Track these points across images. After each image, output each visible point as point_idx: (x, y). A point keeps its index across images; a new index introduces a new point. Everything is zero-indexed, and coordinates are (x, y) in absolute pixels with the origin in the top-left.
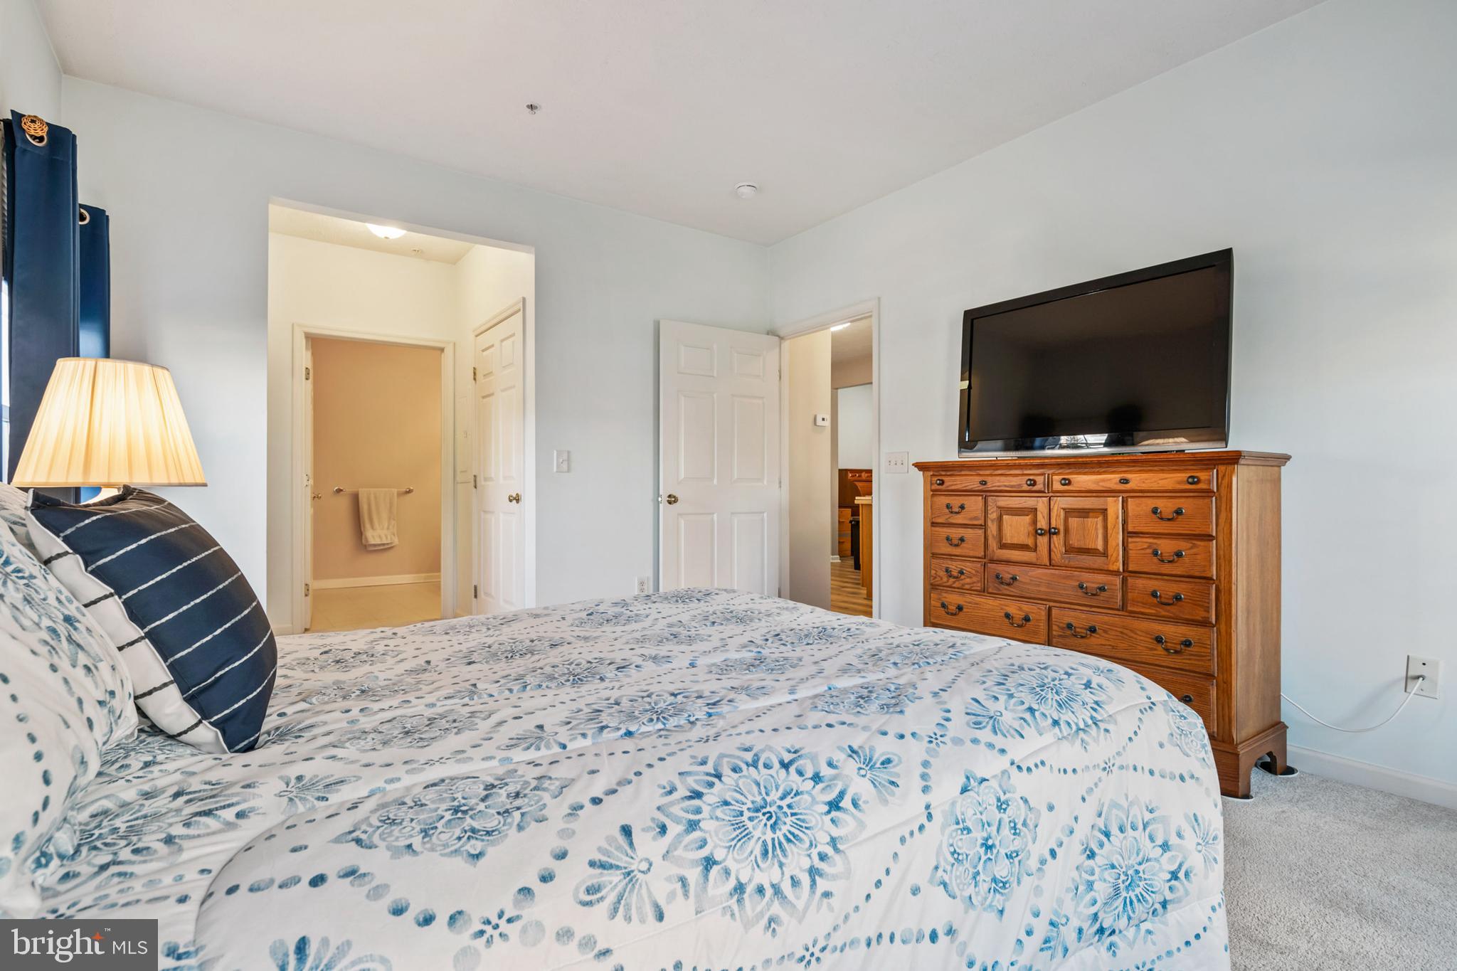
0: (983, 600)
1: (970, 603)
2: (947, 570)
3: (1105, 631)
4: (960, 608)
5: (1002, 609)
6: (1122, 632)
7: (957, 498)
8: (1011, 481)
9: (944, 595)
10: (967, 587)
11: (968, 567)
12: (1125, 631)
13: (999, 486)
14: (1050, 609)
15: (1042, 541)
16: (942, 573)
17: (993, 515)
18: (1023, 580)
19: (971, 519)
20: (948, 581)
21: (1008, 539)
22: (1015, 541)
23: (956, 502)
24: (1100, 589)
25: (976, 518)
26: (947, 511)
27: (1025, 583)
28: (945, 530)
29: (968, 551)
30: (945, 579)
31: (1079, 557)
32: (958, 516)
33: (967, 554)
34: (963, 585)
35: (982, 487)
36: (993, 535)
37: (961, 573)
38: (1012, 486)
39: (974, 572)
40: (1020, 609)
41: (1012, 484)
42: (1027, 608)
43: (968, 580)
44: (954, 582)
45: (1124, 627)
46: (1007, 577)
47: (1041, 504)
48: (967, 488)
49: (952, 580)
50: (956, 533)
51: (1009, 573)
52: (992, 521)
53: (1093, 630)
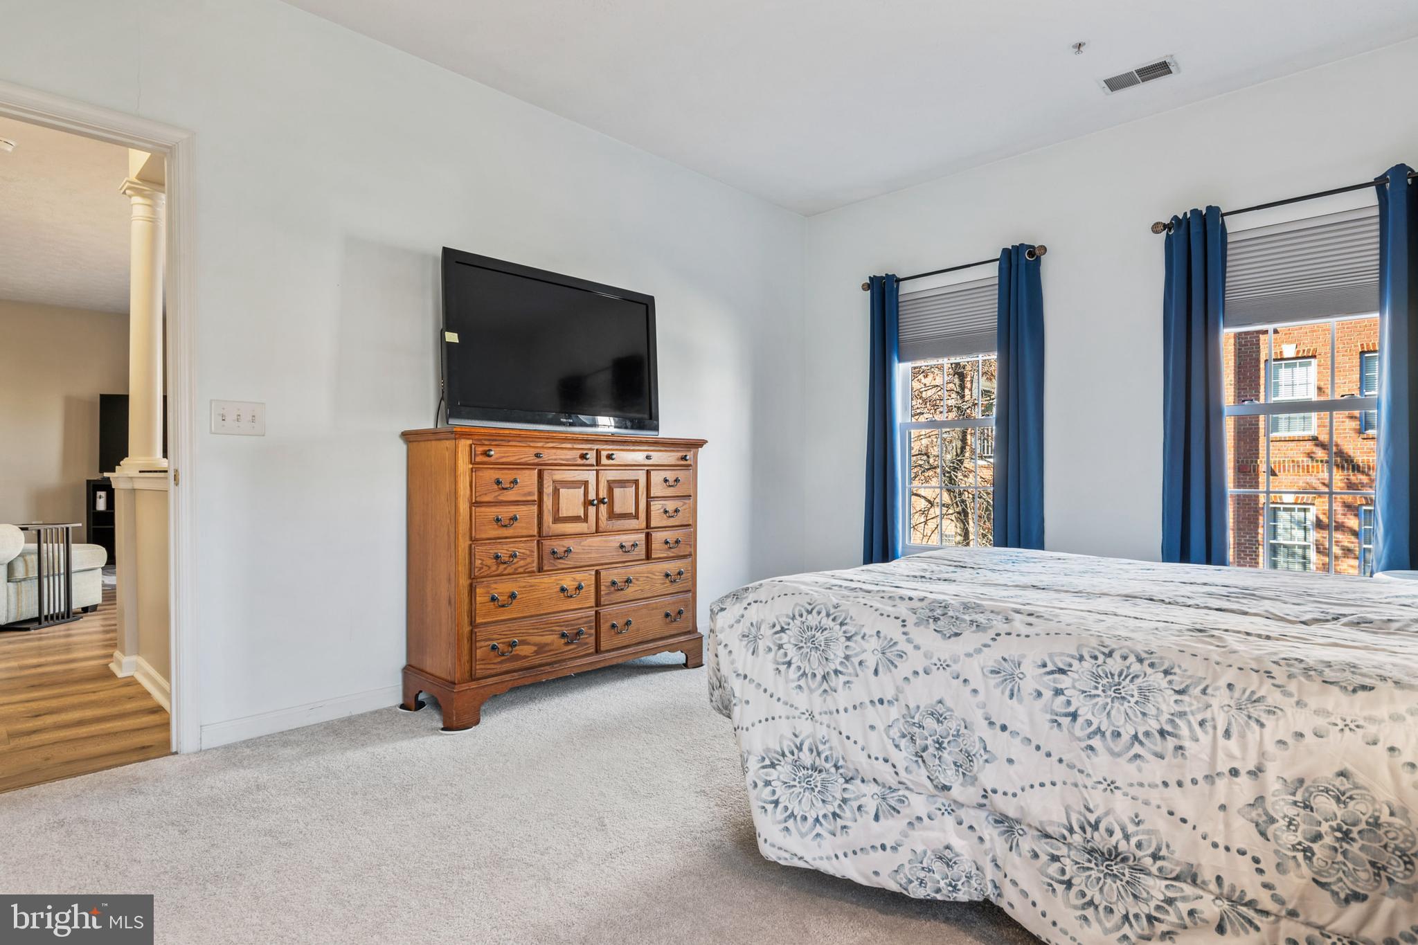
0: (537, 581)
1: (524, 587)
2: (497, 557)
3: (637, 580)
4: (513, 596)
5: (557, 584)
6: (647, 577)
7: (510, 472)
8: (566, 455)
9: (494, 586)
10: (521, 570)
11: (521, 549)
12: (650, 575)
13: (555, 460)
14: (598, 573)
15: (592, 510)
16: (491, 562)
17: (548, 489)
18: (577, 551)
19: (525, 495)
20: (497, 569)
21: (564, 513)
22: (570, 514)
23: (506, 477)
24: (633, 545)
25: (530, 494)
26: (496, 487)
27: (578, 553)
28: (494, 509)
29: (520, 531)
30: (494, 568)
31: (619, 522)
32: (510, 492)
33: (520, 534)
34: (516, 569)
35: (537, 460)
36: (549, 510)
37: (514, 556)
38: (567, 460)
39: (528, 552)
40: (574, 579)
41: (568, 457)
42: (579, 576)
43: (522, 563)
44: (505, 569)
45: (648, 573)
46: (560, 550)
47: (590, 476)
48: (522, 461)
49: (502, 567)
50: (505, 512)
51: (564, 547)
52: (548, 495)
53: (628, 581)
